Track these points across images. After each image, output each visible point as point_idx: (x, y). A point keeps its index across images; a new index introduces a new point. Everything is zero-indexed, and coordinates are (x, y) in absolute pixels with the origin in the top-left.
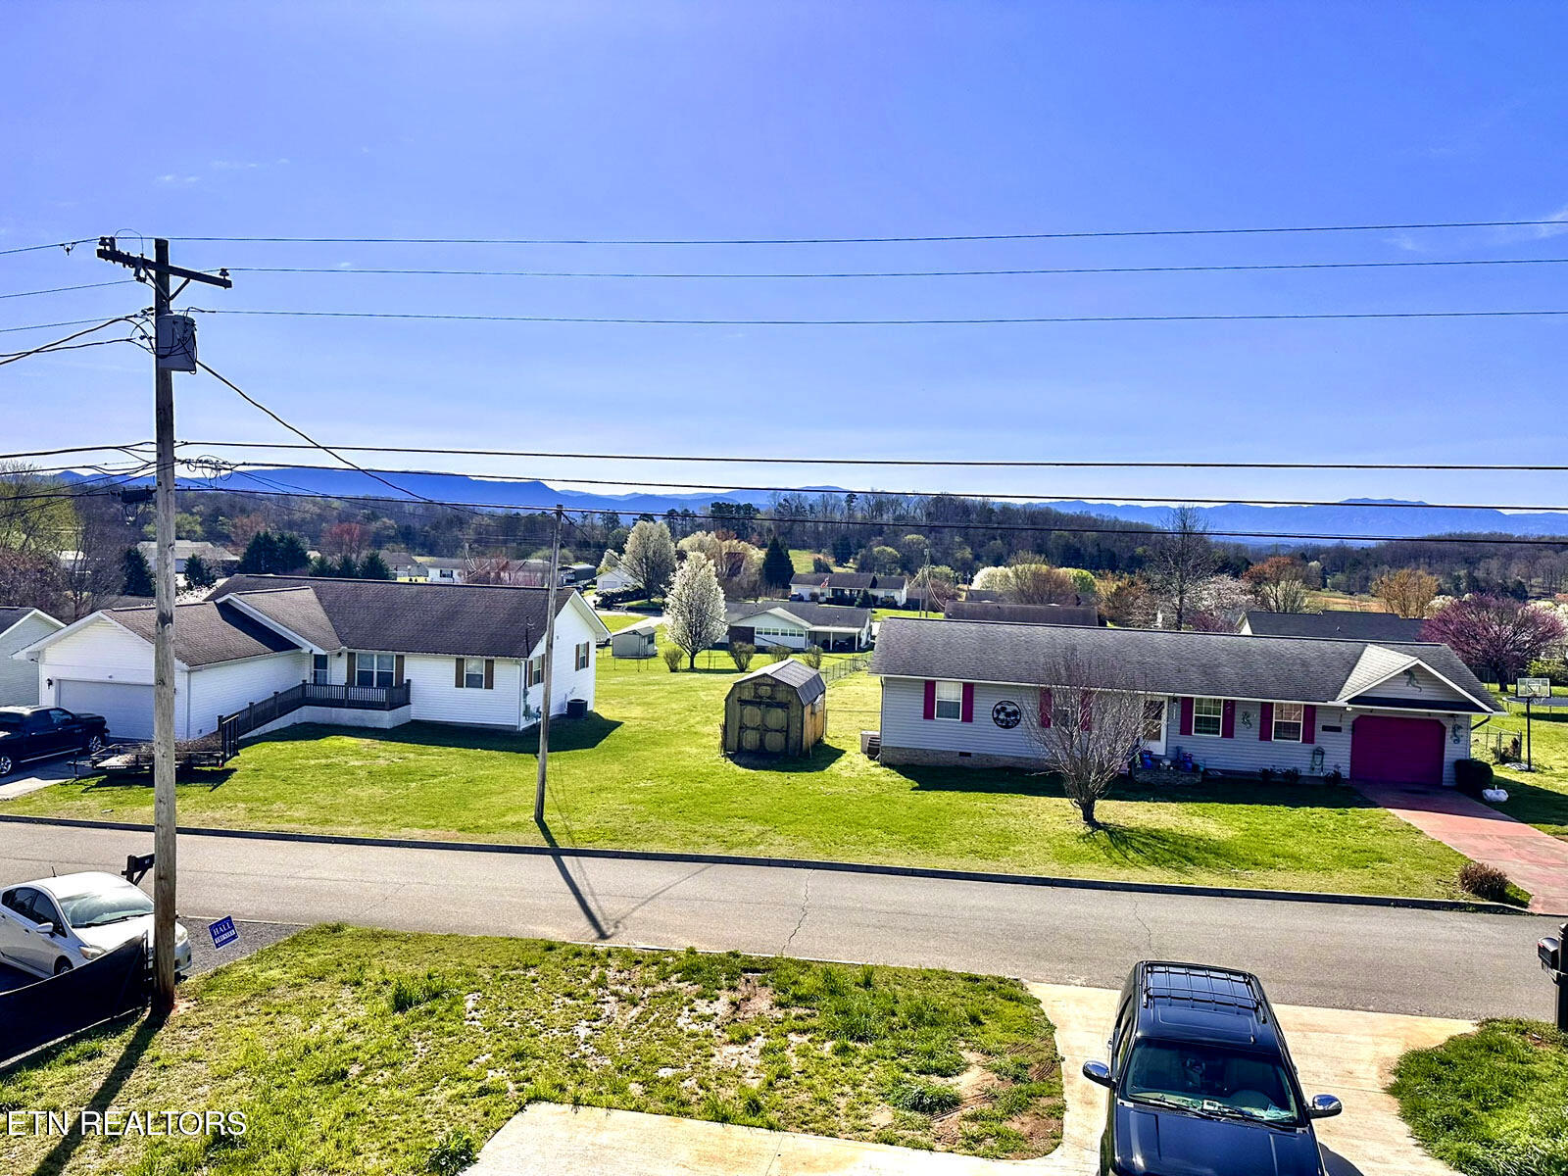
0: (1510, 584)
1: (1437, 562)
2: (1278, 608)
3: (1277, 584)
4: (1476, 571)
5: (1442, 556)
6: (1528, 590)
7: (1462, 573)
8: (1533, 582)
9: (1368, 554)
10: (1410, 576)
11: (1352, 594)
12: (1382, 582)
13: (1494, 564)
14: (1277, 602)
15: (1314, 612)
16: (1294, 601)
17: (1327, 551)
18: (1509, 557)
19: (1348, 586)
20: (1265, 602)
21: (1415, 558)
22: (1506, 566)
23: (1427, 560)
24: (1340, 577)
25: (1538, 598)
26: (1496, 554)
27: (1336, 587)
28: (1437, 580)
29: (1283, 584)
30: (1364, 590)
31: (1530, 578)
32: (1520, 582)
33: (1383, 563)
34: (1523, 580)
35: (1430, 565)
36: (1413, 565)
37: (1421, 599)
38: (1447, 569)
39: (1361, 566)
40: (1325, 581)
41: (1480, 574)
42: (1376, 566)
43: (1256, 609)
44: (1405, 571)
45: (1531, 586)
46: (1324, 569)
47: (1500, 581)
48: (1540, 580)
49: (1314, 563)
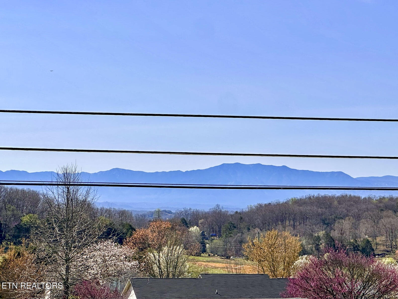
0: (360, 243)
1: (300, 224)
2: (161, 273)
3: (159, 249)
4: (332, 231)
5: (304, 218)
6: (374, 248)
7: (321, 233)
8: (378, 239)
9: (241, 218)
10: (277, 237)
11: (228, 258)
12: (253, 245)
13: (346, 224)
14: (160, 268)
15: (195, 276)
16: (175, 267)
17: (205, 216)
18: (358, 217)
19: (225, 250)
20: (148, 268)
21: (282, 221)
22: (355, 227)
23: (292, 222)
24: (217, 241)
25: (383, 255)
26: (347, 215)
27: (214, 252)
28: (300, 241)
29: (165, 249)
30: (238, 253)
31: (375, 237)
32: (368, 242)
33: (255, 227)
34: (370, 239)
35: (294, 227)
36: (280, 227)
37: (287, 259)
38: (308, 231)
39: (235, 230)
40: (204, 246)
41: (335, 234)
42: (249, 229)
43: (141, 275)
44: (274, 233)
45: (377, 244)
46: (203, 234)
47: (352, 241)
48: (384, 238)
49: (194, 229)
